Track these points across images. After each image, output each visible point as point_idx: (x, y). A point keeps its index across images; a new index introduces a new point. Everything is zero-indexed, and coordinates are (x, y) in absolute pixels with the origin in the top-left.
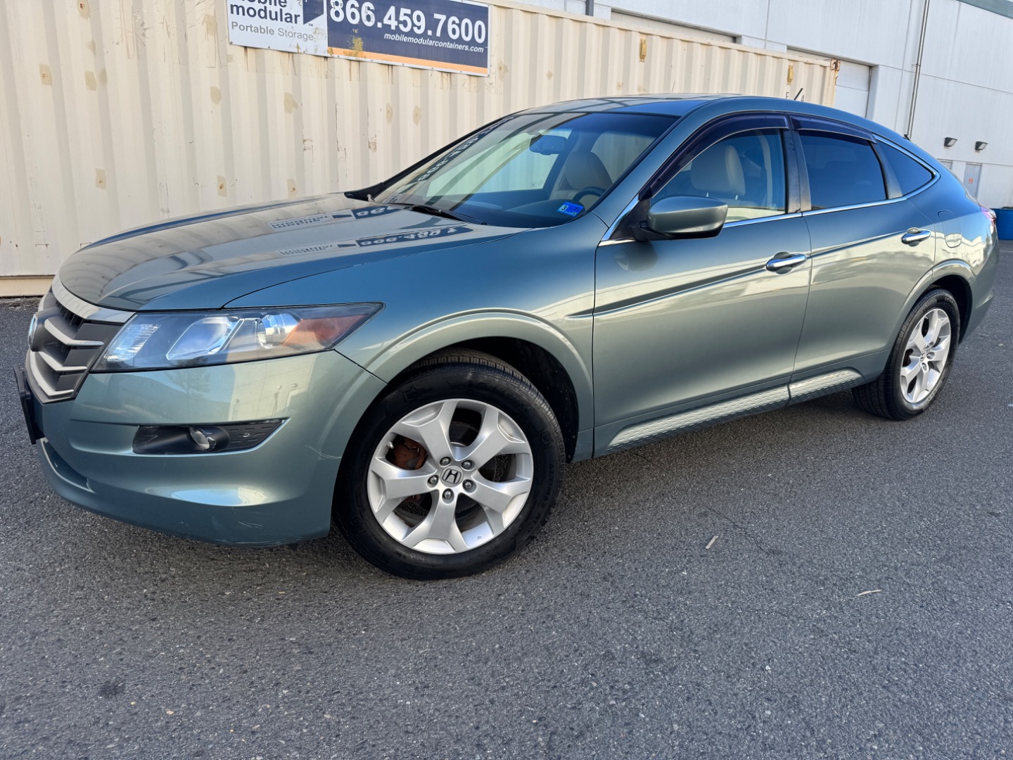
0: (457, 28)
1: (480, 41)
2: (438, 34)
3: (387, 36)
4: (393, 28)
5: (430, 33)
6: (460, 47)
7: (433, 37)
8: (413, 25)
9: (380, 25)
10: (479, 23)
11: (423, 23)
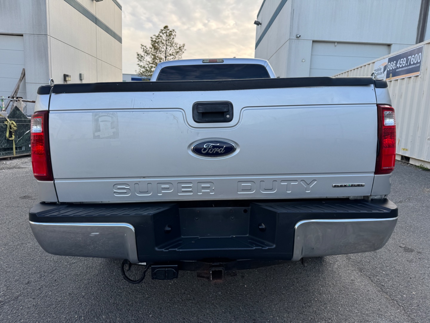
0: (413, 59)
1: (419, 61)
2: (408, 64)
3: (397, 70)
4: (398, 67)
5: (406, 65)
6: (413, 66)
7: (408, 66)
8: (403, 64)
9: (396, 68)
10: (420, 54)
11: (405, 62)
